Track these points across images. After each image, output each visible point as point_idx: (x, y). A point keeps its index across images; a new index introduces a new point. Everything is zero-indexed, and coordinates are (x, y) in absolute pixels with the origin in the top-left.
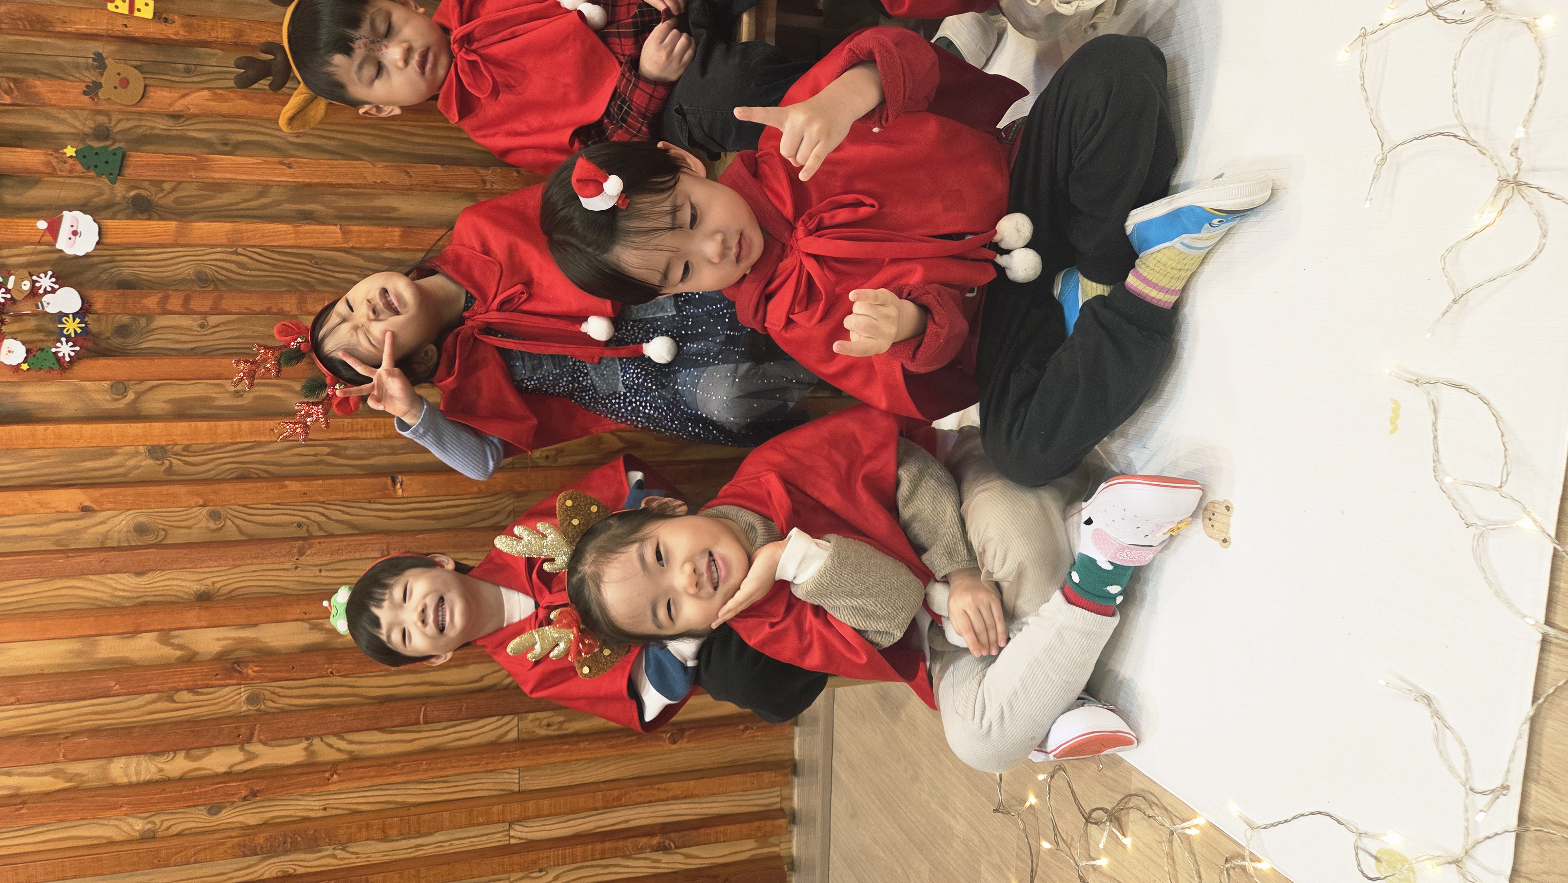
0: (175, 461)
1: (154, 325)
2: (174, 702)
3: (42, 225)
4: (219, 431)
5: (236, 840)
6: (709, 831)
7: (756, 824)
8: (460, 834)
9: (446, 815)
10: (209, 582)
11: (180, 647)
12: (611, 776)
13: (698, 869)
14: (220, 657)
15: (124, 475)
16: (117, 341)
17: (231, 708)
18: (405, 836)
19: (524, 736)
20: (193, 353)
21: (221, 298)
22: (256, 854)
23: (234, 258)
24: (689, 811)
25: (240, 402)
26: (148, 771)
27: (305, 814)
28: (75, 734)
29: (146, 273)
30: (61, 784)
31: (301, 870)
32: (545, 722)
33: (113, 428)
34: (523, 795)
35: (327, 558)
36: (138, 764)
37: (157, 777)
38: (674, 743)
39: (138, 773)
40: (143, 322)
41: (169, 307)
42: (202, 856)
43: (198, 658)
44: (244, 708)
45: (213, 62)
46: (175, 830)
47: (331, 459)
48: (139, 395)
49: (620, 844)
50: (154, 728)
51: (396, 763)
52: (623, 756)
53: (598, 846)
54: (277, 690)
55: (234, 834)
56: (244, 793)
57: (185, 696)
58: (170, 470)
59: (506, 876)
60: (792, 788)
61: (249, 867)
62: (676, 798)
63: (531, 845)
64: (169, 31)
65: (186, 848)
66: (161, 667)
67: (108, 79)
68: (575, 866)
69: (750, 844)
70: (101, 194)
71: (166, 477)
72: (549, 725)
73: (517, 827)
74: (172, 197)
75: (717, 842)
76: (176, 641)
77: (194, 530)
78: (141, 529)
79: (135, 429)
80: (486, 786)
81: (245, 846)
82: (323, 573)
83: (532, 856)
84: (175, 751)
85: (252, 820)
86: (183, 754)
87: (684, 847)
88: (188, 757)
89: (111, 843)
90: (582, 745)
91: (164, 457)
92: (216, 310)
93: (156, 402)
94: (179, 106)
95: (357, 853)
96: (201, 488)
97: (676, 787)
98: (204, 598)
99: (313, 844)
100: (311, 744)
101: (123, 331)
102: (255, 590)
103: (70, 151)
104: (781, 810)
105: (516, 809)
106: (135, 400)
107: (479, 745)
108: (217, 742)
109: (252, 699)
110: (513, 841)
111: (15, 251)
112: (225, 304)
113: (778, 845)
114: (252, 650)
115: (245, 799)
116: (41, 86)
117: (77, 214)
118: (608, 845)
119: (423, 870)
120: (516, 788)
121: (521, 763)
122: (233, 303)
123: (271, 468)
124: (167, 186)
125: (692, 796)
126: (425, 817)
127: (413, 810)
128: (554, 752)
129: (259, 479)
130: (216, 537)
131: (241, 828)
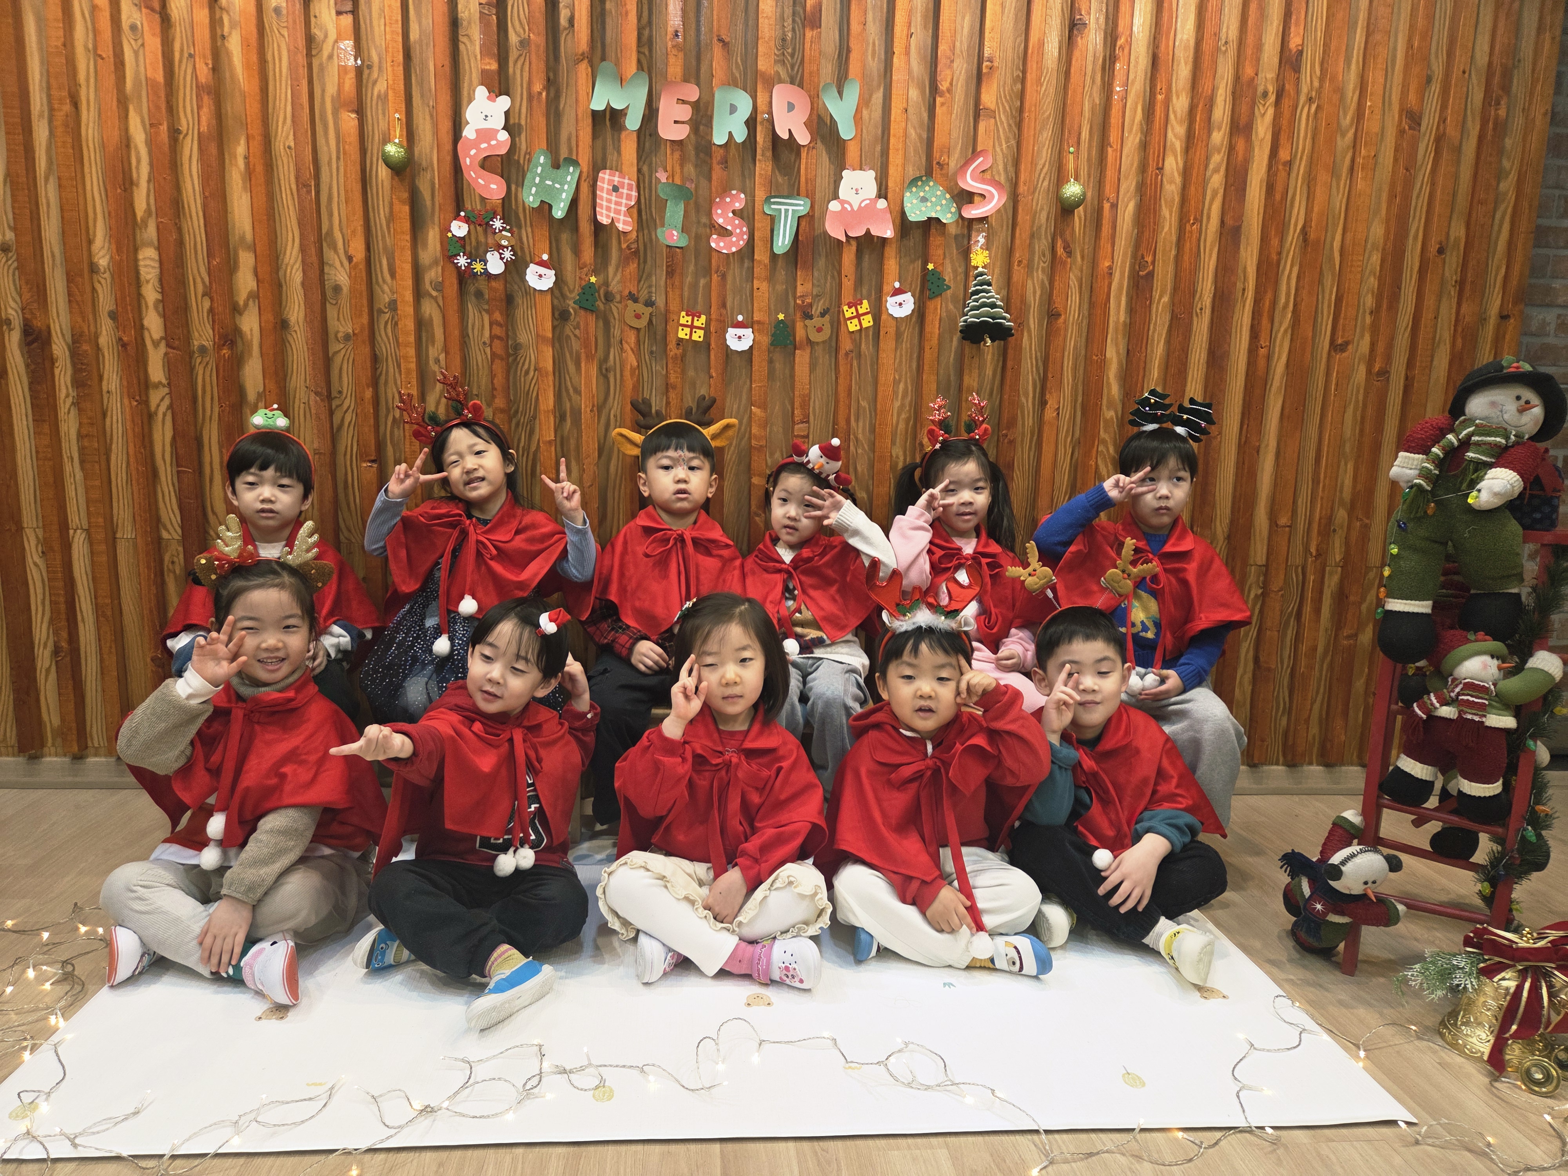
0: (387, 315)
1: (484, 313)
2: (203, 296)
3: (545, 257)
4: (408, 349)
5: (86, 330)
6: (70, 687)
7: (74, 725)
8: (81, 491)
9: (97, 483)
10: (296, 328)
11: (246, 305)
12: (125, 608)
13: (35, 677)
14: (237, 331)
15: (377, 282)
16: (472, 289)
17: (196, 334)
18: (82, 450)
19: (164, 543)
20: (464, 336)
21: (502, 359)
22: (73, 343)
23: (532, 368)
24: (89, 670)
25: (431, 362)
26: (148, 273)
27: (106, 376)
28: (180, 230)
29: (519, 313)
30: (140, 213)
31: (57, 372)
32: (175, 559)
33: (409, 283)
34: (112, 541)
35: (313, 411)
36: (153, 267)
37: (142, 279)
38: (152, 660)
39: (146, 266)
40: (486, 307)
41: (494, 327)
42: (74, 305)
43: (237, 316)
44: (196, 343)
45: (658, 368)
46: (97, 286)
47: (390, 418)
48: (435, 299)
49: (63, 616)
50: (182, 282)
51: (145, 448)
52: (143, 619)
53: (62, 599)
54: (210, 367)
55: (92, 329)
56: (125, 339)
57: (207, 304)
58: (381, 312)
59: (41, 525)
60: (105, 756)
61: (63, 335)
62: (102, 661)
63: (67, 546)
64: (672, 345)
65: (82, 296)
66: (230, 290)
67: (640, 308)
68: (46, 580)
69: (56, 721)
70: (571, 292)
71: (375, 308)
72: (173, 562)
73: (83, 535)
74: (571, 334)
75: (59, 694)
76: (251, 303)
77: (336, 323)
78: (337, 289)
79: (409, 296)
80: (121, 512)
81: (81, 336)
82: (302, 405)
83: (57, 546)
84: (162, 293)
85: (103, 341)
86: (159, 297)
87: (57, 668)
88: (157, 302)
89: (90, 242)
90: (153, 588)
91: (390, 309)
92: (493, 354)
93: (429, 309)
94: (626, 346)
95: (69, 413)
96: (366, 332)
97: (112, 660)
98: (283, 325)
99: (78, 383)
100: (164, 386)
101: (479, 294)
102: (290, 359)
103: (593, 279)
104: (87, 747)
105: (100, 536)
106: (431, 296)
107: (157, 509)
108: (168, 324)
109: (203, 350)
110: (71, 532)
111: (530, 235)
112: (497, 362)
113: (53, 745)
114: (242, 352)
115: (120, 339)
116: (633, 266)
117: (554, 278)
118: (63, 607)
119: (51, 463)
120: (119, 535)
121: (139, 540)
122: (499, 366)
123: (383, 377)
124: (577, 332)
125: (102, 674)
126: (97, 466)
127: (103, 458)
128: (149, 568)
129: (374, 369)
130: (331, 336)
131: (96, 333)
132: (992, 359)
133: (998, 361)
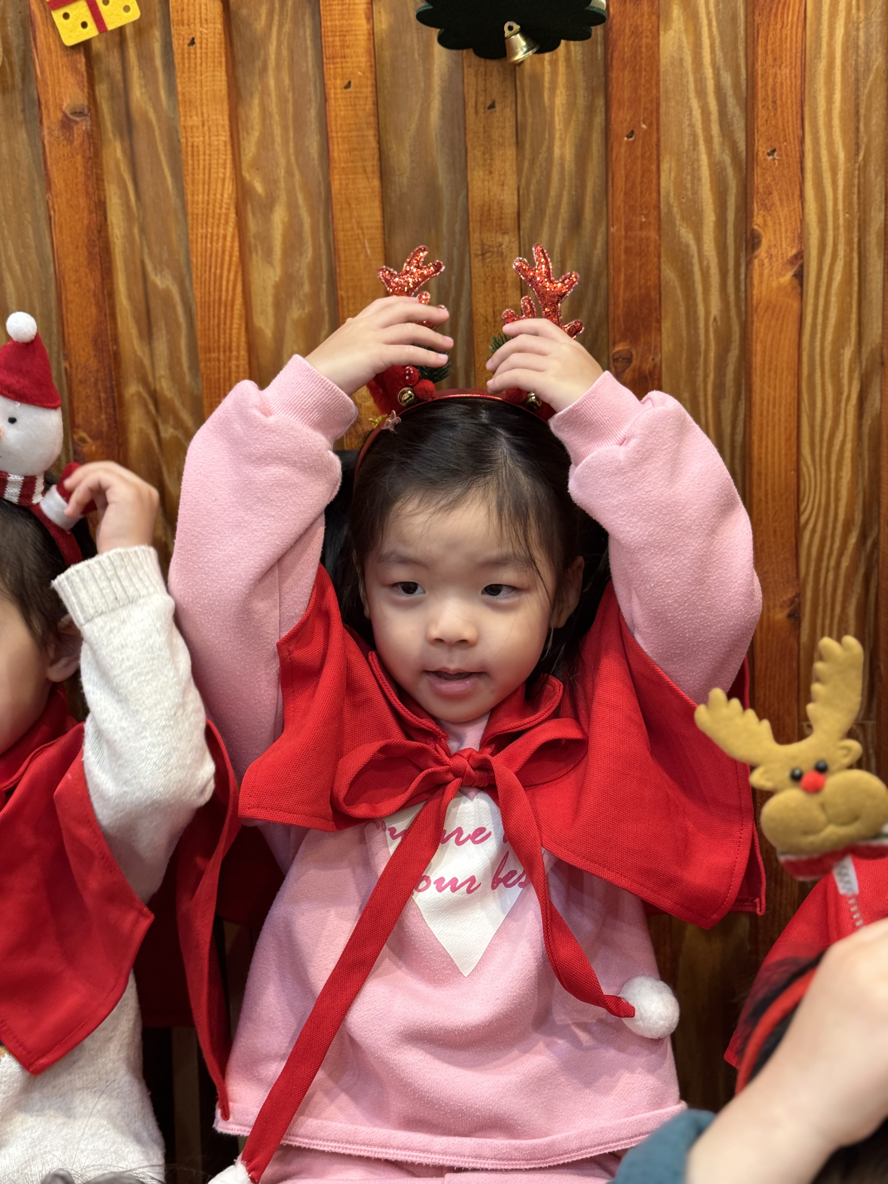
132: (571, 104)
133: (590, 110)
